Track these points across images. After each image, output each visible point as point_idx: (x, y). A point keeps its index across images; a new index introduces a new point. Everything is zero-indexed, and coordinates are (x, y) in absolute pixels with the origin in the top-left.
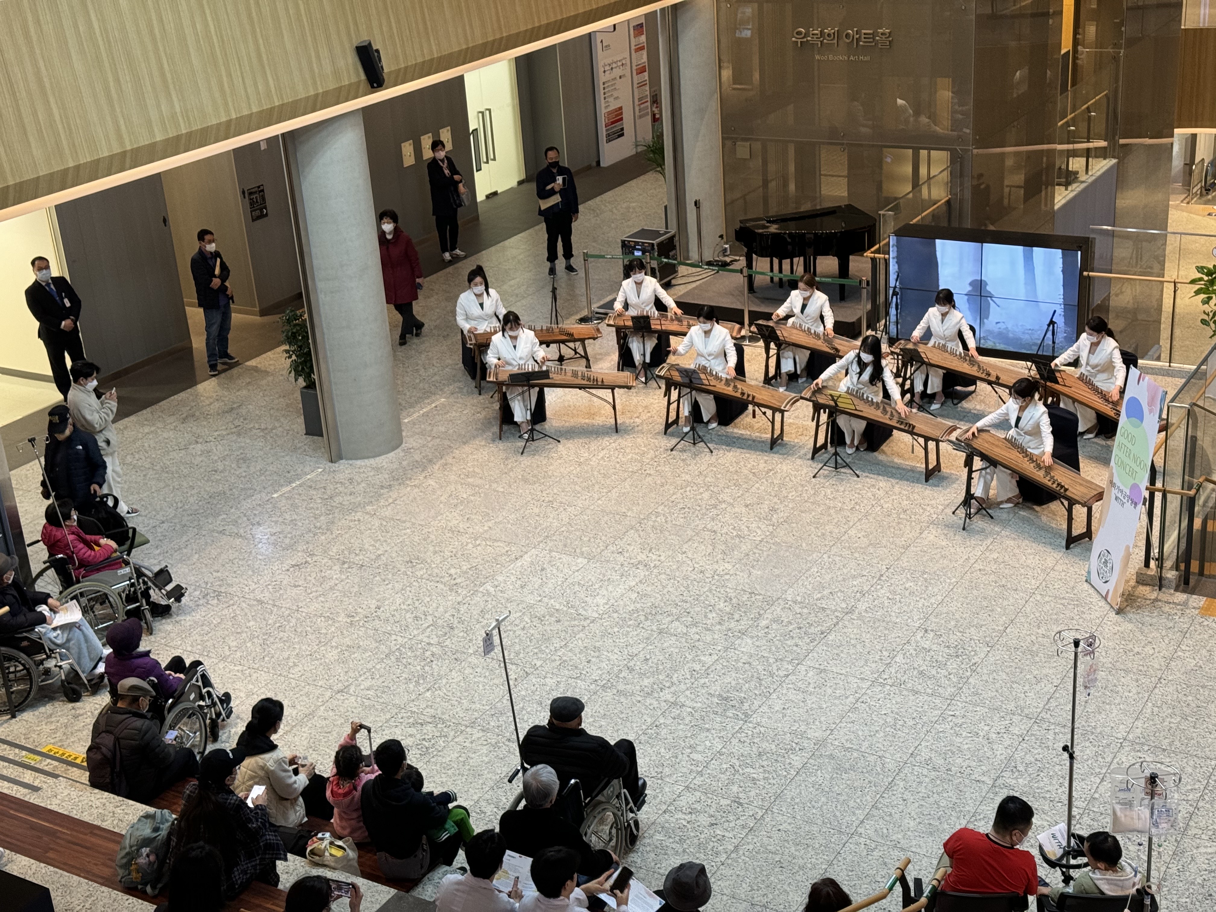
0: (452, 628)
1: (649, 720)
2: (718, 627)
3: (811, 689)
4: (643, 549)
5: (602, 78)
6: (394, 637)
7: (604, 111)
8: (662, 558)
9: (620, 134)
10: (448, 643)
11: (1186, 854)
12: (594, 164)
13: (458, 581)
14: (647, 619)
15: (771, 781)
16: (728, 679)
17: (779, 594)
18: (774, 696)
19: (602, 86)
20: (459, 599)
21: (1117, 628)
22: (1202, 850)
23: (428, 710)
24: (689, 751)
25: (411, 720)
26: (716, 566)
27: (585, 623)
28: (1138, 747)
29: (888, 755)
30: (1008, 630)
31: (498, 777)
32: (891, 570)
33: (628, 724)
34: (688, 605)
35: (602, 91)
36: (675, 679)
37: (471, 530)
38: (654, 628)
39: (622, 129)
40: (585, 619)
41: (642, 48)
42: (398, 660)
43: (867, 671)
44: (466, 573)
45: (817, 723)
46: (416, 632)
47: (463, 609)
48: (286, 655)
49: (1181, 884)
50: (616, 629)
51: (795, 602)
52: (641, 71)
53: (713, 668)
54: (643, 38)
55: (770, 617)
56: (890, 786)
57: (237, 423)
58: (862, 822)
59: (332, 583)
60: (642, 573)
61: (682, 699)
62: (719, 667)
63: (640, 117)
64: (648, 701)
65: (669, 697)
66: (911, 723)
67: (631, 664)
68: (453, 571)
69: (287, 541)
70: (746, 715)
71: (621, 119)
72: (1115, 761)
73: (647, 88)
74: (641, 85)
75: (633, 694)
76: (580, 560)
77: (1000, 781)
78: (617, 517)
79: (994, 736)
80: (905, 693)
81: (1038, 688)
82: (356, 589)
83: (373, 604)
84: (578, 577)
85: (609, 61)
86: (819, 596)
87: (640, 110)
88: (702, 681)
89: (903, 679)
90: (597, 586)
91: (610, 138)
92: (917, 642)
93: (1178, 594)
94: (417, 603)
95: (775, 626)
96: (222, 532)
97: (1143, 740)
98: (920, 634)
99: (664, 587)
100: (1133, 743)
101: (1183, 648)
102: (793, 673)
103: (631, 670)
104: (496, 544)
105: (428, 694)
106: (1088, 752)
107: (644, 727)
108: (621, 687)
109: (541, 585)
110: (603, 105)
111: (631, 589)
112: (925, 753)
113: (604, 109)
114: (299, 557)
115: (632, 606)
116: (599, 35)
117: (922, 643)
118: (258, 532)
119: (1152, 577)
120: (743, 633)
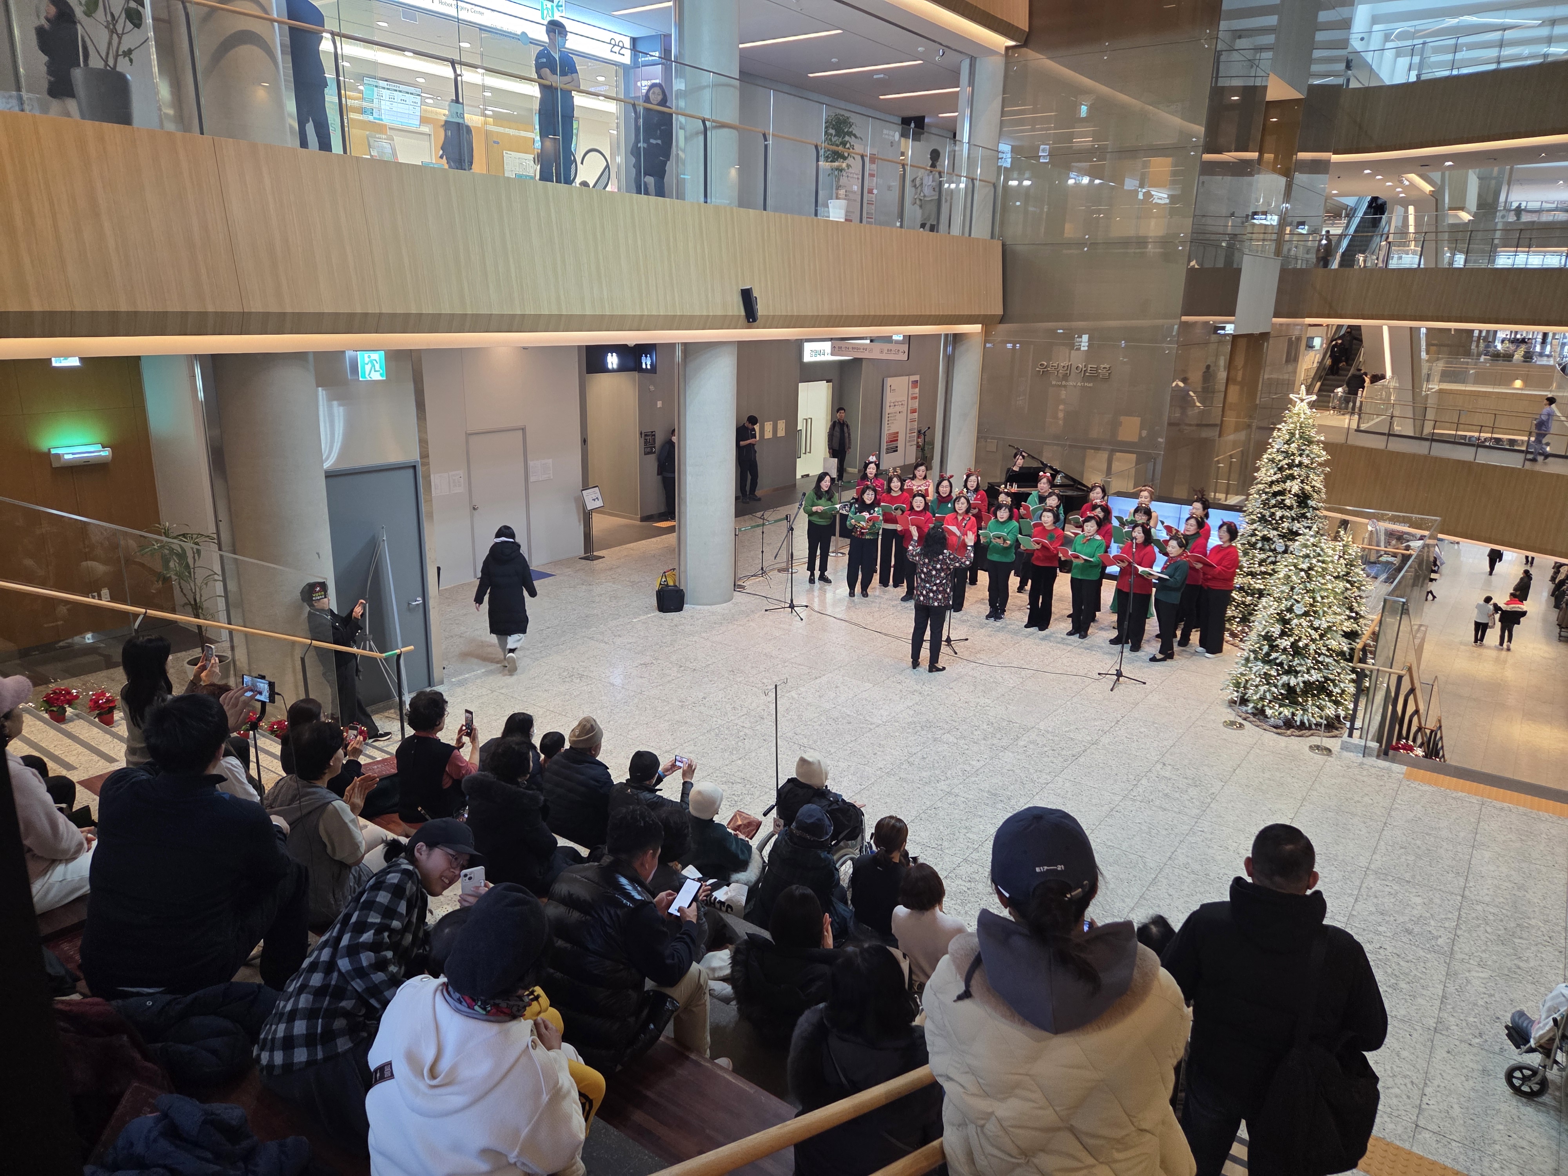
1: (928, 803)
2: (983, 742)
3: (1069, 795)
5: (887, 410)
6: (715, 719)
7: (886, 432)
9: (895, 450)
10: (758, 727)
14: (922, 729)
17: (1033, 724)
19: (887, 416)
21: (1333, 781)
22: (1474, 974)
23: (739, 773)
24: (965, 831)
25: (724, 779)
26: (978, 700)
27: (872, 727)
28: (1382, 877)
29: (1147, 856)
30: (1237, 772)
32: (1126, 718)
34: (957, 724)
35: (887, 419)
36: (949, 775)
38: (929, 736)
39: (897, 447)
40: (871, 724)
41: (916, 398)
42: (717, 735)
43: (1117, 788)
46: (733, 718)
48: (627, 722)
50: (897, 734)
51: (1048, 732)
52: (913, 411)
53: (981, 770)
54: (917, 390)
55: (1027, 739)
56: (1154, 881)
57: (614, 576)
58: (1133, 909)
59: (670, 678)
60: (917, 698)
61: (956, 790)
62: (987, 770)
64: (927, 789)
65: (945, 787)
66: (1164, 832)
67: (911, 760)
68: (765, 681)
69: (639, 649)
71: (897, 440)
72: (1364, 885)
73: (916, 423)
74: (912, 421)
75: (913, 782)
76: (866, 684)
80: (1154, 808)
82: (688, 684)
83: (701, 695)
84: (865, 695)
85: (893, 400)
86: (1067, 729)
88: (973, 779)
89: (1151, 798)
90: (881, 703)
91: (889, 451)
92: (1158, 772)
93: (1379, 761)
94: (735, 699)
95: (1031, 746)
96: (592, 638)
97: (1384, 871)
98: (1159, 766)
99: (936, 709)
100: (1376, 873)
101: (1399, 802)
102: (1052, 782)
103: (911, 764)
105: (740, 762)
107: (924, 808)
108: (903, 775)
109: (836, 698)
110: (886, 428)
111: (909, 708)
112: (1182, 859)
113: (887, 430)
114: (648, 659)
115: (910, 720)
116: (890, 381)
117: (1163, 773)
118: (618, 641)
119: (1356, 746)
120: (1005, 748)
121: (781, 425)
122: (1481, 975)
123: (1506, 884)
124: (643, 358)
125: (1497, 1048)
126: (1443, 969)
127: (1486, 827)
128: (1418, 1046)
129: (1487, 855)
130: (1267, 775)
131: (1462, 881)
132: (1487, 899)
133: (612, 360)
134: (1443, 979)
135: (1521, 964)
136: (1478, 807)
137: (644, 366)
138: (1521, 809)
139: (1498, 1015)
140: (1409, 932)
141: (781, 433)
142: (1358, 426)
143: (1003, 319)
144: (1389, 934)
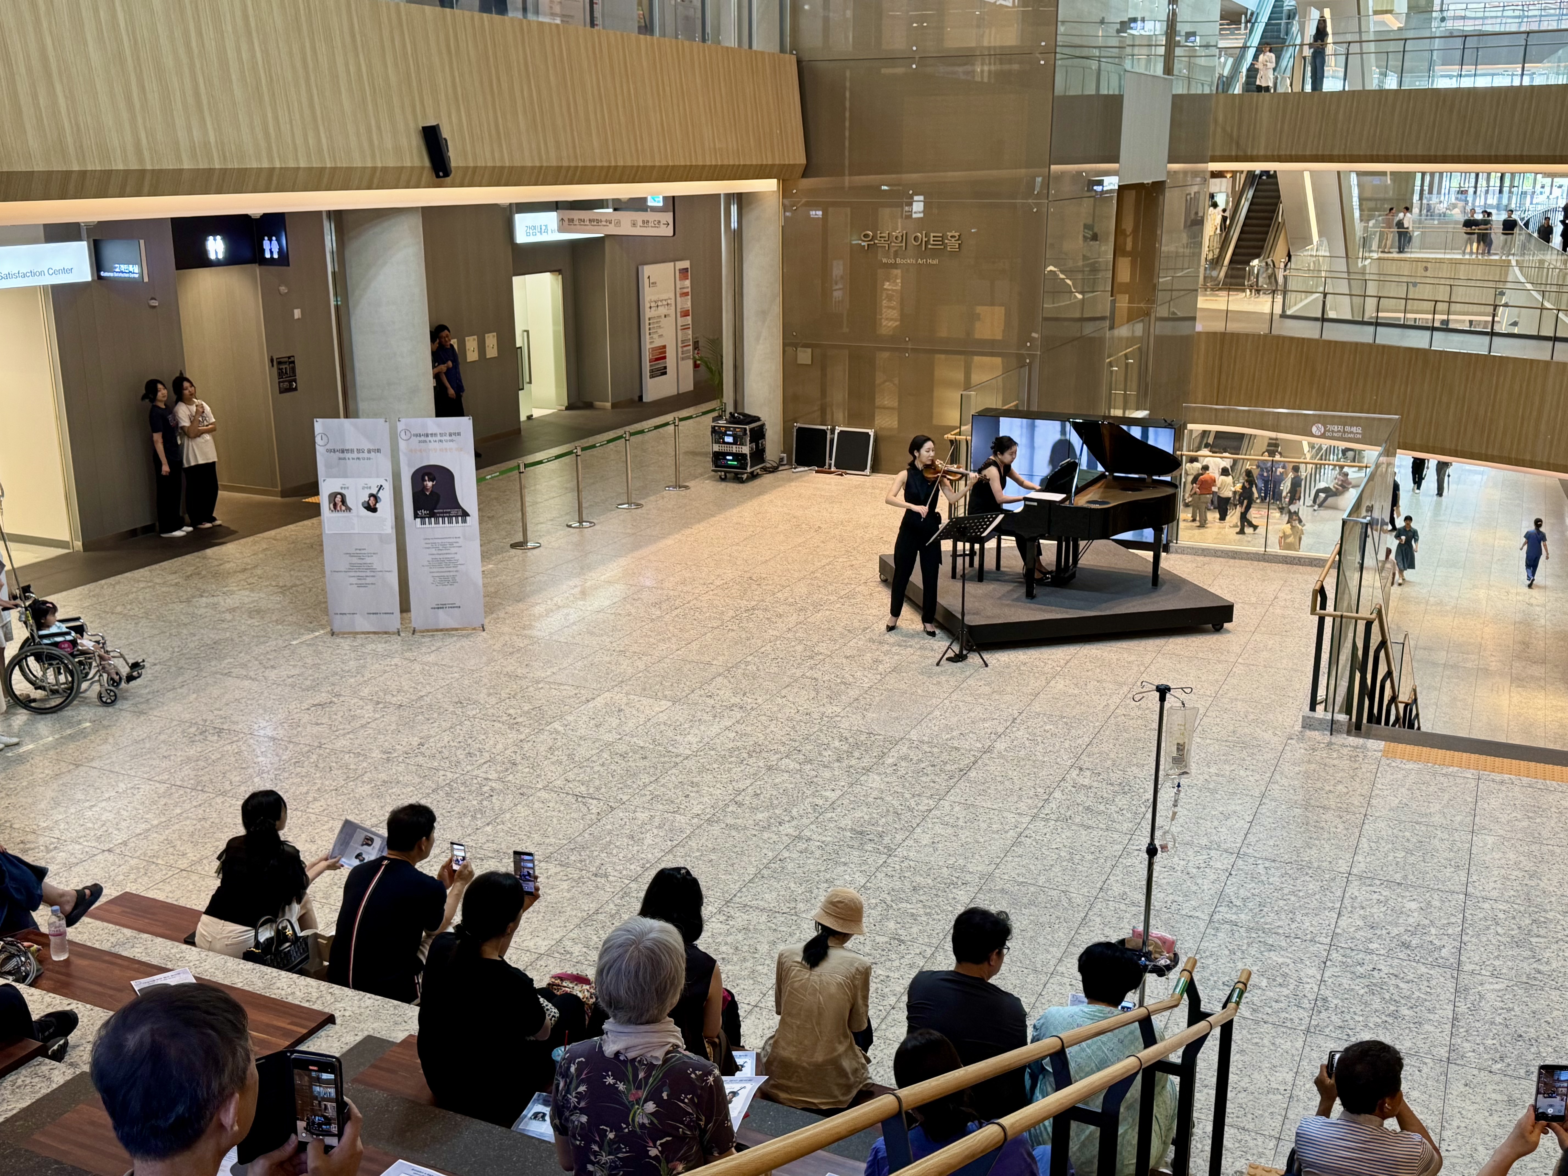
0: (514, 764)
1: (770, 854)
2: (837, 764)
3: (961, 823)
4: (735, 694)
5: (648, 313)
6: (442, 773)
7: (648, 346)
8: (760, 701)
9: (663, 372)
10: (510, 777)
11: (1471, 992)
12: (637, 399)
13: (520, 720)
14: (751, 756)
15: (935, 917)
16: (858, 814)
17: (902, 735)
18: (919, 830)
19: (647, 322)
20: (522, 737)
21: (1297, 769)
22: (1487, 986)
23: (488, 845)
26: (822, 709)
27: (678, 760)
28: (1368, 882)
29: (1072, 890)
31: (585, 914)
32: (1025, 714)
33: (745, 858)
34: (797, 744)
35: (647, 327)
36: (794, 814)
37: (531, 675)
38: (761, 764)
39: (665, 368)
40: (677, 756)
41: (686, 294)
43: (1023, 807)
44: (528, 712)
45: (977, 857)
46: (469, 768)
47: (526, 746)
48: (304, 789)
49: (1478, 1025)
50: (715, 766)
51: (922, 742)
52: (685, 314)
53: (839, 802)
54: (687, 283)
55: (896, 755)
57: (251, 580)
58: (1060, 960)
59: (363, 721)
60: (738, 714)
61: (807, 833)
62: (846, 802)
63: (683, 359)
64: (766, 835)
65: (791, 831)
66: (1091, 857)
67: (739, 798)
68: (512, 711)
69: (308, 683)
70: (889, 849)
71: (665, 358)
72: (1347, 895)
73: (690, 332)
74: (685, 328)
75: (746, 828)
76: (663, 702)
77: (1216, 917)
78: (701, 666)
79: (1194, 870)
80: (1074, 827)
81: (1229, 823)
82: (394, 727)
83: (415, 741)
84: (663, 717)
85: (654, 298)
86: (949, 736)
87: (683, 353)
88: (829, 815)
89: (1068, 814)
90: (686, 726)
91: (653, 374)
92: (1074, 780)
93: (1351, 738)
94: (470, 741)
95: (903, 764)
96: (228, 674)
97: (1369, 875)
98: (1074, 773)
99: (765, 727)
100: (1360, 878)
101: (1379, 786)
102: (936, 808)
103: (740, 805)
104: (562, 687)
105: (489, 829)
106: (1311, 886)
107: (765, 861)
108: (730, 820)
109: (620, 725)
110: (648, 341)
111: (727, 728)
112: (1116, 889)
113: (649, 343)
114: (323, 697)
115: (731, 745)
116: (648, 270)
117: (1081, 781)
118: (272, 675)
119: (1321, 721)
120: (868, 770)
121: (491, 340)
122: (1497, 987)
123: (1515, 873)
124: (266, 244)
125: (1522, 1072)
126: (1451, 985)
127: (1486, 806)
128: (1429, 1083)
129: (1490, 840)
130: (1213, 770)
131: (1463, 875)
132: (1495, 894)
133: (216, 247)
134: (1452, 998)
135: (1541, 968)
136: (1473, 783)
137: (268, 255)
138: (1525, 780)
139: (1519, 1032)
140: (1406, 945)
141: (492, 351)
142: (1284, 310)
143: (807, 171)
144: (1382, 952)
